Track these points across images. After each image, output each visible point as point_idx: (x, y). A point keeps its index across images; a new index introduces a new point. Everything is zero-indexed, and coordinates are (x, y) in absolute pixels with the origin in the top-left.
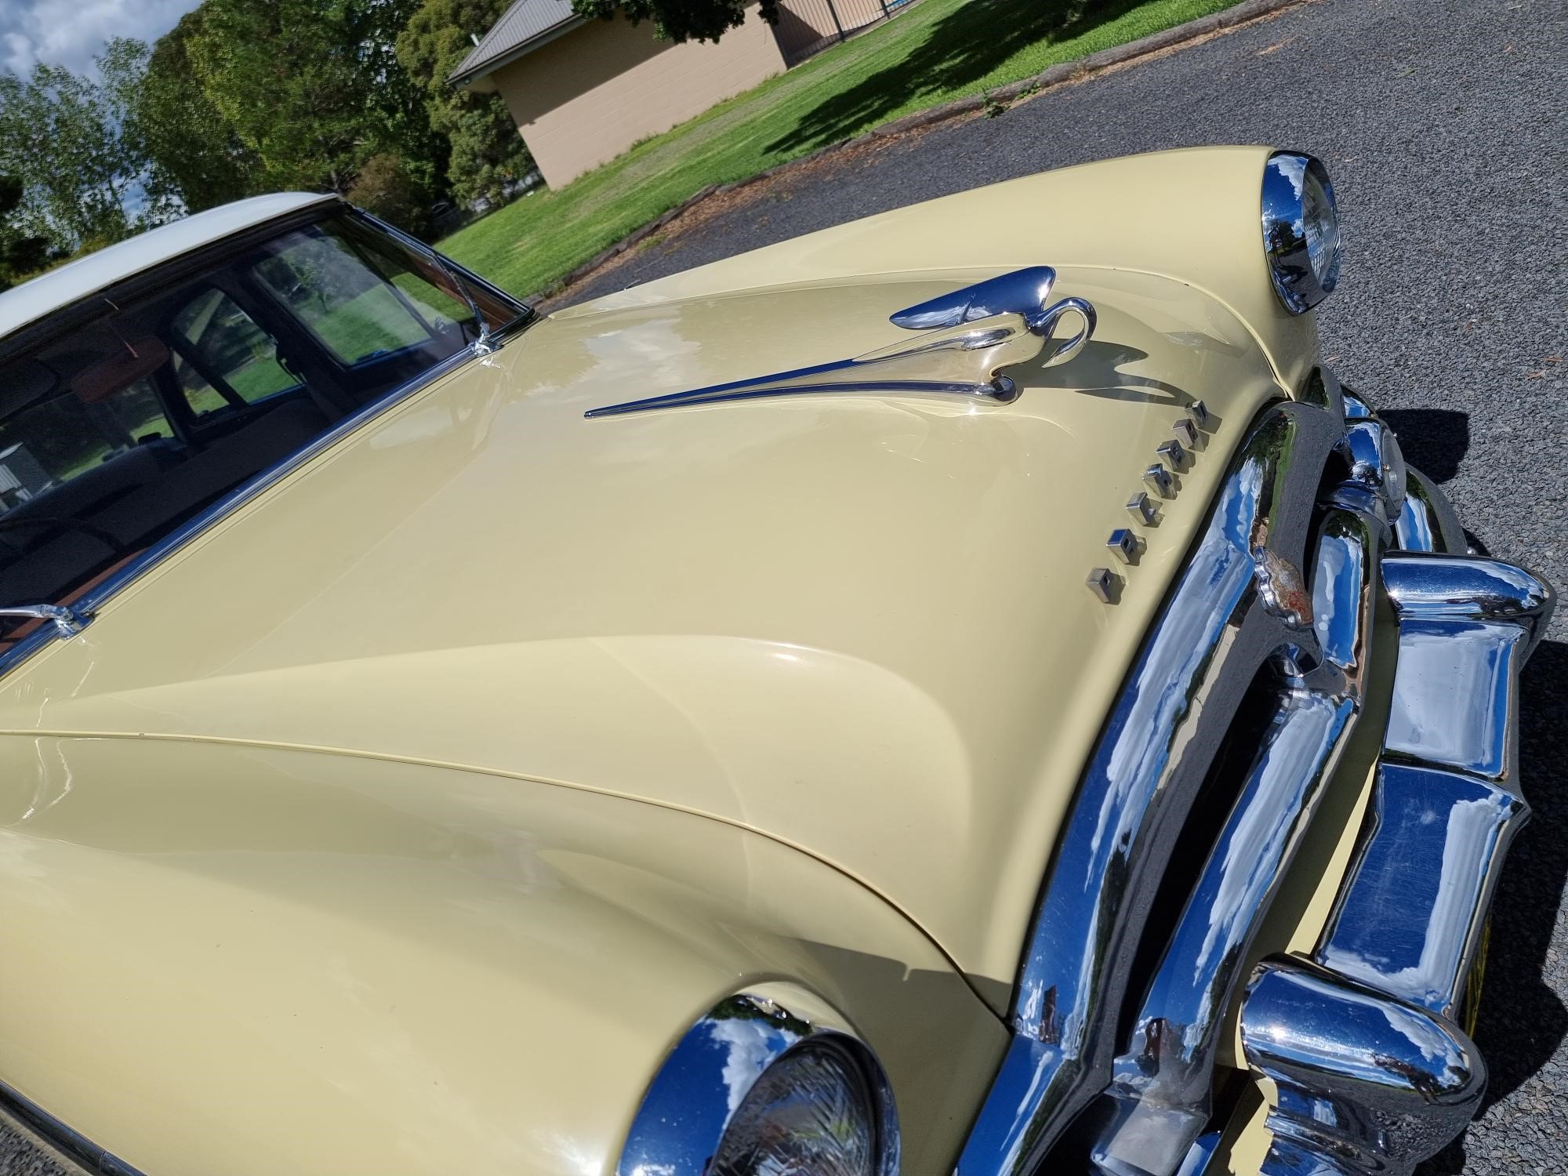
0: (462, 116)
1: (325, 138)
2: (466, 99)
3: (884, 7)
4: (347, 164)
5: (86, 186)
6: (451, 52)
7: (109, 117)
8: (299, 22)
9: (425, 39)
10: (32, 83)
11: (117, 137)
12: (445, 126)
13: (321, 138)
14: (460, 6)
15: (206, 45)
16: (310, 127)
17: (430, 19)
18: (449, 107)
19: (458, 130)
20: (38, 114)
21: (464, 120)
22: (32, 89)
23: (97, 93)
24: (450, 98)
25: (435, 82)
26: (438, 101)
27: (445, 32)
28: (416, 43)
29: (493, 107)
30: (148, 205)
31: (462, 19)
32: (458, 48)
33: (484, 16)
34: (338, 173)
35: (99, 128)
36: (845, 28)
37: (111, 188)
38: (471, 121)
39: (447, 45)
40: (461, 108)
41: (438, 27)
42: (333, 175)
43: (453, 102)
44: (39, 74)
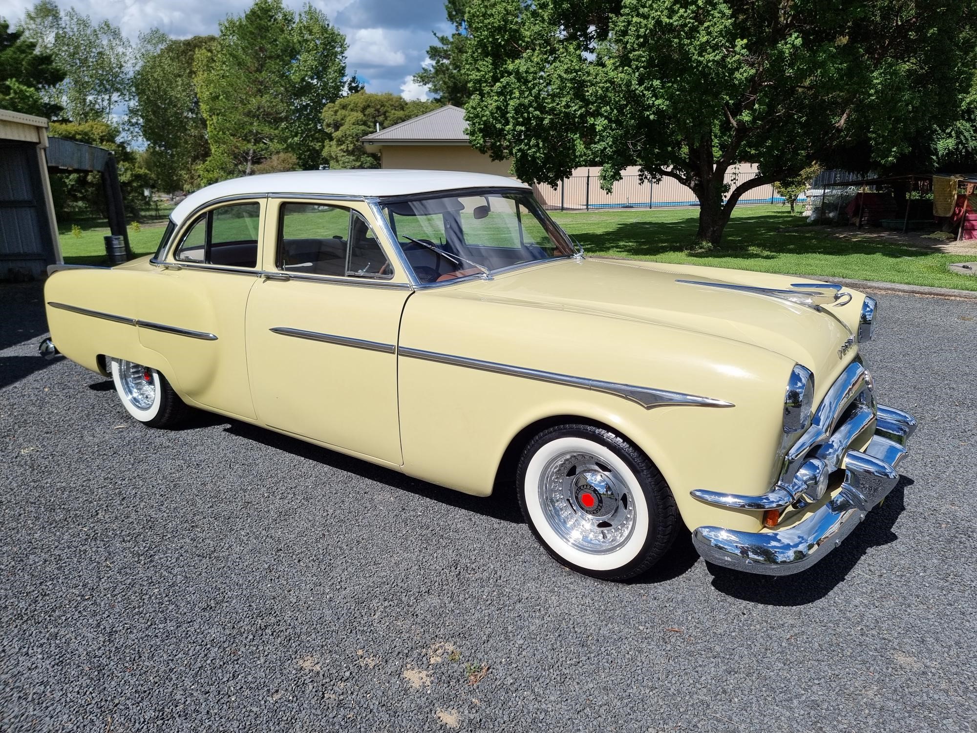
0: (343, 156)
1: (257, 132)
2: (350, 149)
3: (587, 205)
4: (262, 150)
5: (96, 93)
6: (353, 124)
7: (129, 65)
8: (274, 73)
9: (342, 112)
10: (97, 28)
11: (128, 76)
12: (331, 157)
13: (255, 131)
14: (369, 106)
15: (207, 57)
16: (251, 124)
17: (350, 105)
18: (339, 148)
19: (337, 161)
20: (91, 45)
21: (343, 158)
22: (95, 31)
23: (130, 50)
24: (341, 145)
25: (337, 134)
26: (334, 143)
27: (355, 114)
28: (336, 112)
29: (362, 159)
30: (126, 118)
31: (367, 112)
32: (358, 124)
33: (378, 116)
34: (254, 152)
35: (121, 67)
36: (565, 206)
37: (109, 100)
38: (347, 160)
39: (353, 120)
40: (344, 152)
41: (352, 110)
42: (251, 151)
43: (342, 147)
44: (103, 25)
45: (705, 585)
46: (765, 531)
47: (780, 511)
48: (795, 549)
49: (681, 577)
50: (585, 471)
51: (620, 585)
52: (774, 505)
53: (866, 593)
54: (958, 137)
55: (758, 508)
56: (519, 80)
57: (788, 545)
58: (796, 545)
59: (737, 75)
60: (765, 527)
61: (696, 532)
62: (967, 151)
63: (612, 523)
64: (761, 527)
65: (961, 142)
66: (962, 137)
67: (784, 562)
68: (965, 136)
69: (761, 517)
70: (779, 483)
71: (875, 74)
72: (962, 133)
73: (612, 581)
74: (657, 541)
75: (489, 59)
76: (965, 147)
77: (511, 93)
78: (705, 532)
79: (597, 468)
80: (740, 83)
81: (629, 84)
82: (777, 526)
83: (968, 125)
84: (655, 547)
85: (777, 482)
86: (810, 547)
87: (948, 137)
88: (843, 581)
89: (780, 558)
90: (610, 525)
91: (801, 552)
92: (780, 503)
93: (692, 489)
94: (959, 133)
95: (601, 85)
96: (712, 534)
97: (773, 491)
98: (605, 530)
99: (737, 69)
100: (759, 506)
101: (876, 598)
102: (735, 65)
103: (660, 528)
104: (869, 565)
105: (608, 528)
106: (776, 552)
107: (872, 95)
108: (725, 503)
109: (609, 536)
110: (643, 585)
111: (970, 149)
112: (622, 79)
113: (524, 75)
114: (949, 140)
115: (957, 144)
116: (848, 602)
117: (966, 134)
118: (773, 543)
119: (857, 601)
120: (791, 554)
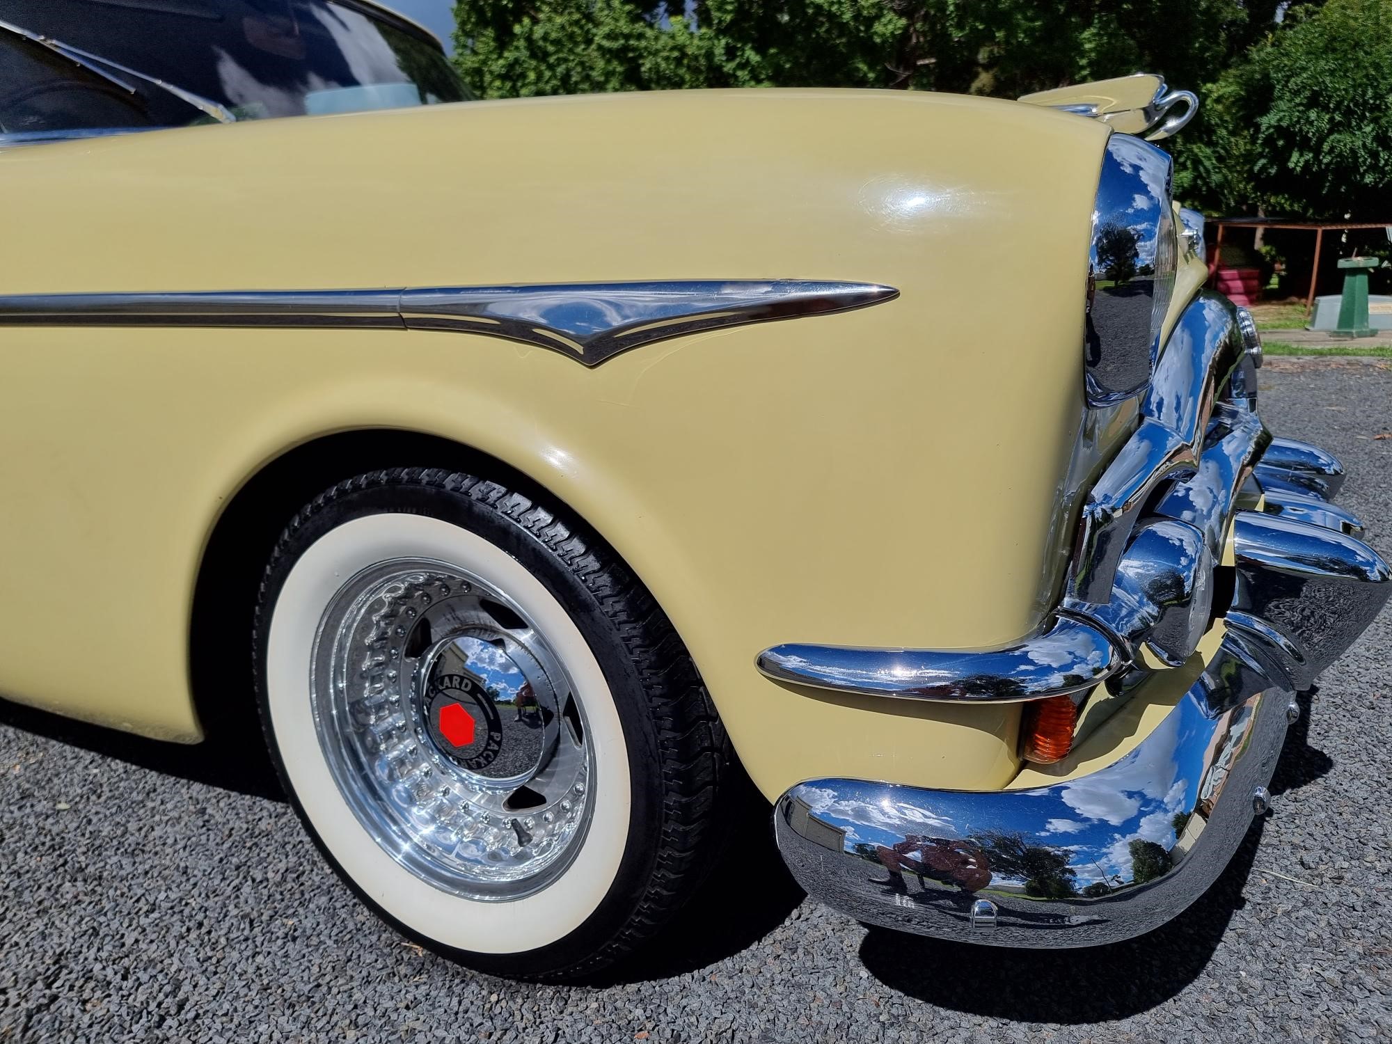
45: (840, 965)
46: (1031, 780)
47: (1077, 701)
48: (1130, 838)
49: (768, 940)
50: (457, 632)
51: (575, 994)
52: (1057, 680)
53: (1318, 942)
54: (1195, 169)
55: (1000, 696)
56: (533, 55)
57: (1103, 823)
58: (1130, 825)
59: (878, 27)
60: (1024, 765)
61: (788, 803)
62: (1209, 188)
63: (545, 792)
64: (1012, 768)
65: (1199, 176)
66: (1201, 169)
67: (1098, 891)
68: (1205, 167)
69: (1013, 729)
70: (1067, 601)
71: (1086, 34)
72: (1201, 162)
73: (548, 982)
74: (664, 845)
75: (490, 32)
76: (1206, 184)
77: (523, 76)
78: (823, 802)
79: (486, 618)
80: (884, 42)
81: (709, 55)
82: (1068, 756)
83: (1208, 151)
84: (660, 866)
85: (1059, 600)
86: (1180, 824)
87: (1182, 170)
88: (1240, 907)
89: (1084, 876)
90: (539, 800)
91: (1153, 848)
92: (1076, 670)
93: (763, 645)
94: (1197, 162)
95: (665, 54)
96: (848, 806)
97: (1047, 628)
98: (526, 817)
99: (878, 17)
100: (1003, 688)
101: (1353, 956)
102: (873, 12)
103: (672, 799)
104: (1295, 847)
105: (535, 810)
106: (1066, 853)
107: (1083, 68)
108: (886, 688)
109: (539, 835)
110: (646, 987)
111: (1213, 185)
112: (699, 48)
113: (541, 43)
114: (1184, 174)
115: (1195, 179)
116: (1278, 978)
117: (1207, 163)
118: (1059, 825)
119: (1304, 976)
120: (1120, 857)
